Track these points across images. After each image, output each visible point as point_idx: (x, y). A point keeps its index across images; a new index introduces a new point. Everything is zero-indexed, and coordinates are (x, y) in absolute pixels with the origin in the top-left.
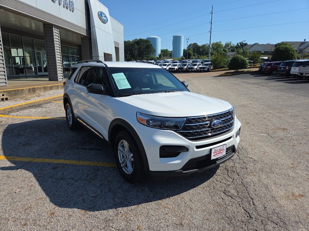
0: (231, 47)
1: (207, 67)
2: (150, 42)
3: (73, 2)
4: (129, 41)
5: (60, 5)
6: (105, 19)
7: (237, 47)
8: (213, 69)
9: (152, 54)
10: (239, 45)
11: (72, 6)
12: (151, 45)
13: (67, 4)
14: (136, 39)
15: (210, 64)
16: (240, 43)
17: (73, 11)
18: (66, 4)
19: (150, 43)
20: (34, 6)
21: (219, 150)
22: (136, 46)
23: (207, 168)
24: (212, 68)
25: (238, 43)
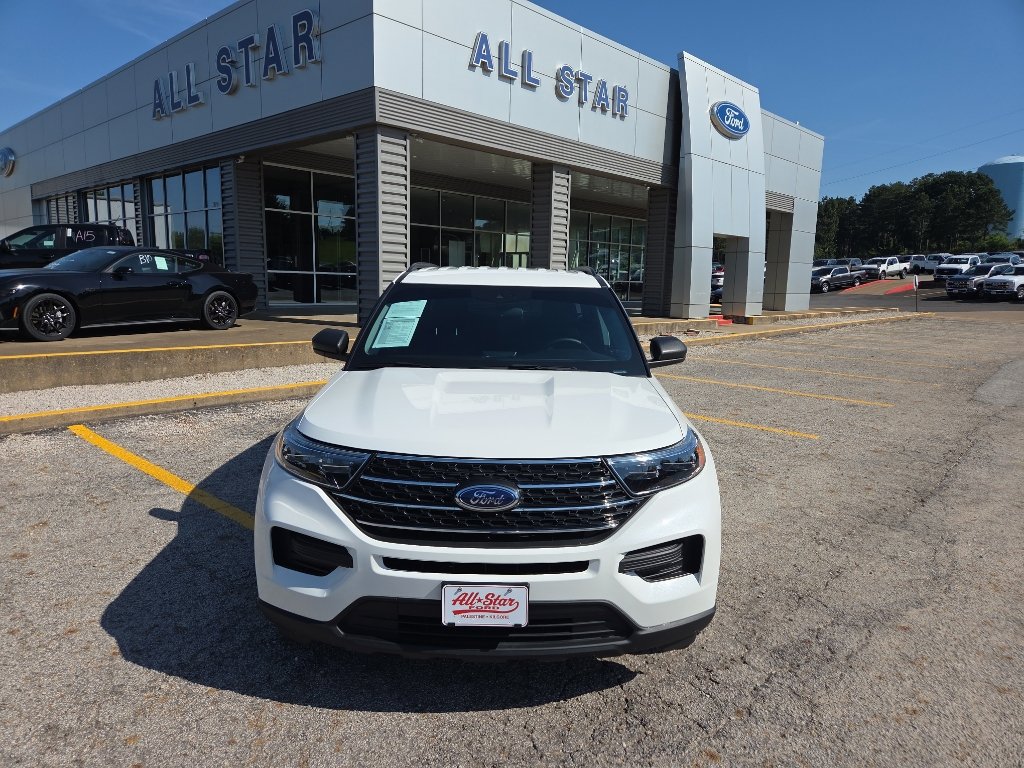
2: (991, 181)
3: (626, 89)
4: (899, 185)
5: (581, 103)
6: (738, 123)
9: (995, 228)
11: (622, 101)
12: (994, 193)
13: (606, 100)
14: (930, 175)
17: (622, 117)
18: (601, 99)
19: (990, 186)
20: (504, 118)
21: (483, 597)
22: (926, 201)
23: (439, 651)
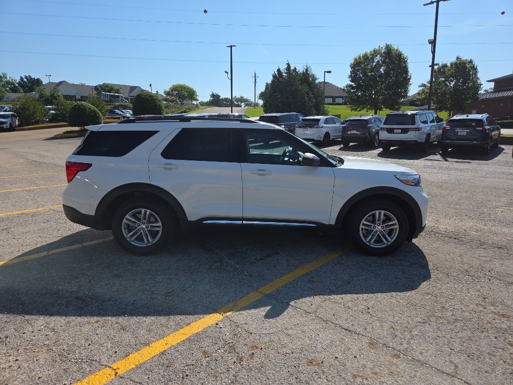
0: (8, 83)
1: (8, 120)
7: (22, 84)
8: (19, 126)
10: (25, 80)
15: (12, 115)
16: (26, 77)
24: (17, 123)
25: (21, 77)
